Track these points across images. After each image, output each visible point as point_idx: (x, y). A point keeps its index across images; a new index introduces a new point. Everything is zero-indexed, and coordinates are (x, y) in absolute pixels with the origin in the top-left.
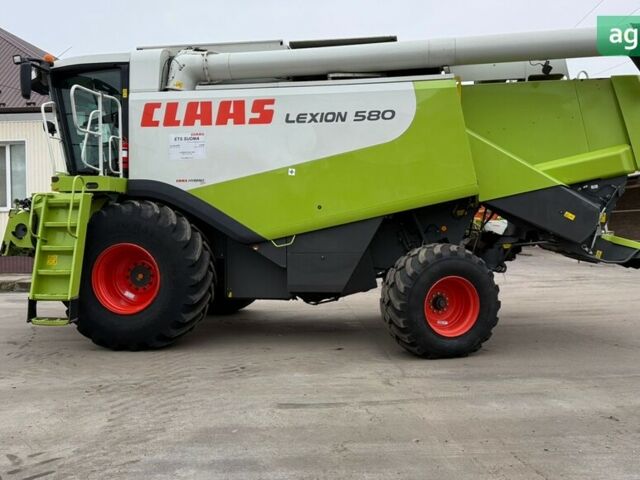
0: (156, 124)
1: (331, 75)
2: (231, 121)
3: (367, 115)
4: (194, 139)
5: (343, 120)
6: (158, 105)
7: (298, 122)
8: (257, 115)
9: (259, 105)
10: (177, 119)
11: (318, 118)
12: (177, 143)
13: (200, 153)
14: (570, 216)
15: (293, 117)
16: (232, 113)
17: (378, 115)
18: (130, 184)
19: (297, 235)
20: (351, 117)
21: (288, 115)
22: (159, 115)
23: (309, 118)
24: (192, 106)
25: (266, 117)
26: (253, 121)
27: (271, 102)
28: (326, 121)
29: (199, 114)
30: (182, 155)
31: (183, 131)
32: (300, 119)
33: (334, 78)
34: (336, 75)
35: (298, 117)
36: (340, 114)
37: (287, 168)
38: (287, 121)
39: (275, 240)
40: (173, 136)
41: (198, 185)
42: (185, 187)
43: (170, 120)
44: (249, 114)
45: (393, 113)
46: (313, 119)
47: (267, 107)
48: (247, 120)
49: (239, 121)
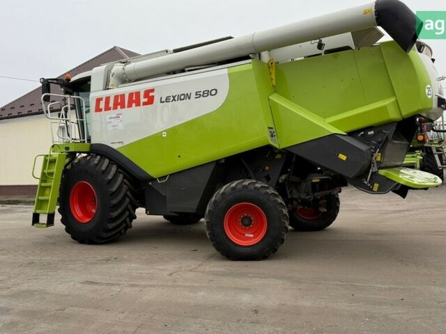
0: (101, 110)
1: (187, 69)
2: (134, 105)
3: (202, 93)
4: (118, 117)
5: (189, 98)
6: (101, 99)
7: (167, 102)
8: (146, 100)
9: (147, 93)
10: (110, 106)
11: (176, 98)
12: (110, 121)
13: (120, 126)
14: (343, 157)
15: (164, 100)
16: (134, 100)
17: (207, 93)
18: (92, 146)
19: (170, 175)
20: (193, 96)
21: (161, 98)
22: (102, 105)
23: (172, 98)
24: (116, 97)
26: (145, 104)
27: (152, 90)
28: (181, 100)
29: (119, 102)
30: (112, 128)
31: (113, 113)
32: (167, 100)
33: (189, 71)
34: (189, 69)
35: (166, 99)
36: (187, 94)
37: (162, 132)
38: (161, 102)
39: (159, 178)
40: (109, 117)
41: (120, 145)
42: (115, 147)
43: (107, 107)
44: (143, 100)
45: (216, 90)
46: (174, 100)
47: (151, 94)
48: (141, 104)
49: (138, 104)
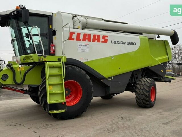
0: (73, 39)
1: (119, 31)
2: (96, 41)
3: (130, 43)
4: (86, 45)
5: (125, 44)
6: (74, 33)
7: (114, 43)
8: (103, 40)
9: (104, 37)
10: (80, 38)
11: (119, 43)
12: (80, 46)
13: (87, 50)
14: (162, 71)
15: (113, 42)
17: (132, 44)
19: (113, 76)
21: (111, 41)
22: (74, 36)
23: (117, 42)
24: (85, 35)
25: (106, 41)
26: (102, 42)
27: (107, 37)
28: (121, 44)
30: (82, 51)
31: (83, 43)
32: (115, 42)
35: (114, 42)
36: (124, 42)
38: (111, 43)
39: (108, 78)
40: (79, 44)
41: (86, 61)
42: (82, 61)
43: (78, 39)
44: (101, 40)
45: (136, 43)
46: (118, 43)
47: (106, 38)
48: (101, 41)
49: (99, 41)
